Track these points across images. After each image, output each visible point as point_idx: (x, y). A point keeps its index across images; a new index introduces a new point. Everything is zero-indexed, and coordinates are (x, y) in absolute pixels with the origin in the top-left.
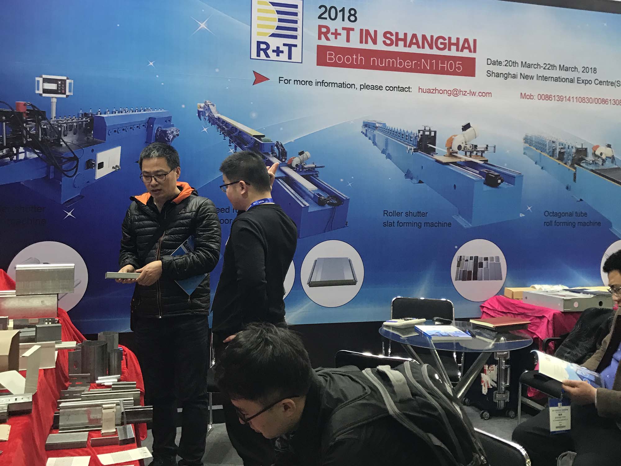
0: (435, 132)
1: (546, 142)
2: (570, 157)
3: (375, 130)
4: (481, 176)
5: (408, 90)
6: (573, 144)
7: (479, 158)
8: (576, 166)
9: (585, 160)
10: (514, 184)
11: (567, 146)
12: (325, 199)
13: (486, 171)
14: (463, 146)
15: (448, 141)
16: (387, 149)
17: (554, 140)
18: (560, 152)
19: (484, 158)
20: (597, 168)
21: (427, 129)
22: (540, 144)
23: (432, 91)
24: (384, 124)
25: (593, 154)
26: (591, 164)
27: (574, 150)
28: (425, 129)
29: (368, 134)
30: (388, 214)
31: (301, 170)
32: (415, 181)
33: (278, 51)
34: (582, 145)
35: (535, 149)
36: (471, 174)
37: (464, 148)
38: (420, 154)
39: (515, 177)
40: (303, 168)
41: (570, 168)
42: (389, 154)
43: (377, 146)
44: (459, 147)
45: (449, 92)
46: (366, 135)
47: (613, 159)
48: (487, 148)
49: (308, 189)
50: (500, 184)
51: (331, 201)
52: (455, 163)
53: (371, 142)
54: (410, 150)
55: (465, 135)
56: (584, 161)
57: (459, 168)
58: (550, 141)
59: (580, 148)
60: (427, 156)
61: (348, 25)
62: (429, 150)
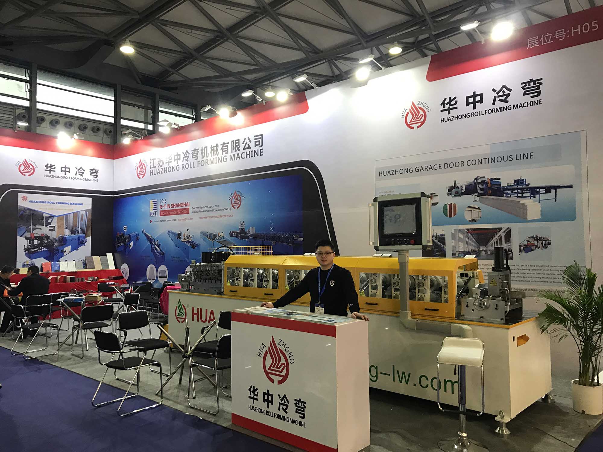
2: (212, 238)
4: (191, 245)
9: (216, 238)
20: (219, 241)
25: (218, 236)
27: (213, 235)
33: (154, 214)
34: (215, 233)
36: (189, 245)
39: (198, 245)
41: (212, 241)
47: (224, 237)
48: (192, 236)
50: (195, 247)
52: (185, 241)
58: (207, 232)
61: (165, 204)
62: (180, 238)
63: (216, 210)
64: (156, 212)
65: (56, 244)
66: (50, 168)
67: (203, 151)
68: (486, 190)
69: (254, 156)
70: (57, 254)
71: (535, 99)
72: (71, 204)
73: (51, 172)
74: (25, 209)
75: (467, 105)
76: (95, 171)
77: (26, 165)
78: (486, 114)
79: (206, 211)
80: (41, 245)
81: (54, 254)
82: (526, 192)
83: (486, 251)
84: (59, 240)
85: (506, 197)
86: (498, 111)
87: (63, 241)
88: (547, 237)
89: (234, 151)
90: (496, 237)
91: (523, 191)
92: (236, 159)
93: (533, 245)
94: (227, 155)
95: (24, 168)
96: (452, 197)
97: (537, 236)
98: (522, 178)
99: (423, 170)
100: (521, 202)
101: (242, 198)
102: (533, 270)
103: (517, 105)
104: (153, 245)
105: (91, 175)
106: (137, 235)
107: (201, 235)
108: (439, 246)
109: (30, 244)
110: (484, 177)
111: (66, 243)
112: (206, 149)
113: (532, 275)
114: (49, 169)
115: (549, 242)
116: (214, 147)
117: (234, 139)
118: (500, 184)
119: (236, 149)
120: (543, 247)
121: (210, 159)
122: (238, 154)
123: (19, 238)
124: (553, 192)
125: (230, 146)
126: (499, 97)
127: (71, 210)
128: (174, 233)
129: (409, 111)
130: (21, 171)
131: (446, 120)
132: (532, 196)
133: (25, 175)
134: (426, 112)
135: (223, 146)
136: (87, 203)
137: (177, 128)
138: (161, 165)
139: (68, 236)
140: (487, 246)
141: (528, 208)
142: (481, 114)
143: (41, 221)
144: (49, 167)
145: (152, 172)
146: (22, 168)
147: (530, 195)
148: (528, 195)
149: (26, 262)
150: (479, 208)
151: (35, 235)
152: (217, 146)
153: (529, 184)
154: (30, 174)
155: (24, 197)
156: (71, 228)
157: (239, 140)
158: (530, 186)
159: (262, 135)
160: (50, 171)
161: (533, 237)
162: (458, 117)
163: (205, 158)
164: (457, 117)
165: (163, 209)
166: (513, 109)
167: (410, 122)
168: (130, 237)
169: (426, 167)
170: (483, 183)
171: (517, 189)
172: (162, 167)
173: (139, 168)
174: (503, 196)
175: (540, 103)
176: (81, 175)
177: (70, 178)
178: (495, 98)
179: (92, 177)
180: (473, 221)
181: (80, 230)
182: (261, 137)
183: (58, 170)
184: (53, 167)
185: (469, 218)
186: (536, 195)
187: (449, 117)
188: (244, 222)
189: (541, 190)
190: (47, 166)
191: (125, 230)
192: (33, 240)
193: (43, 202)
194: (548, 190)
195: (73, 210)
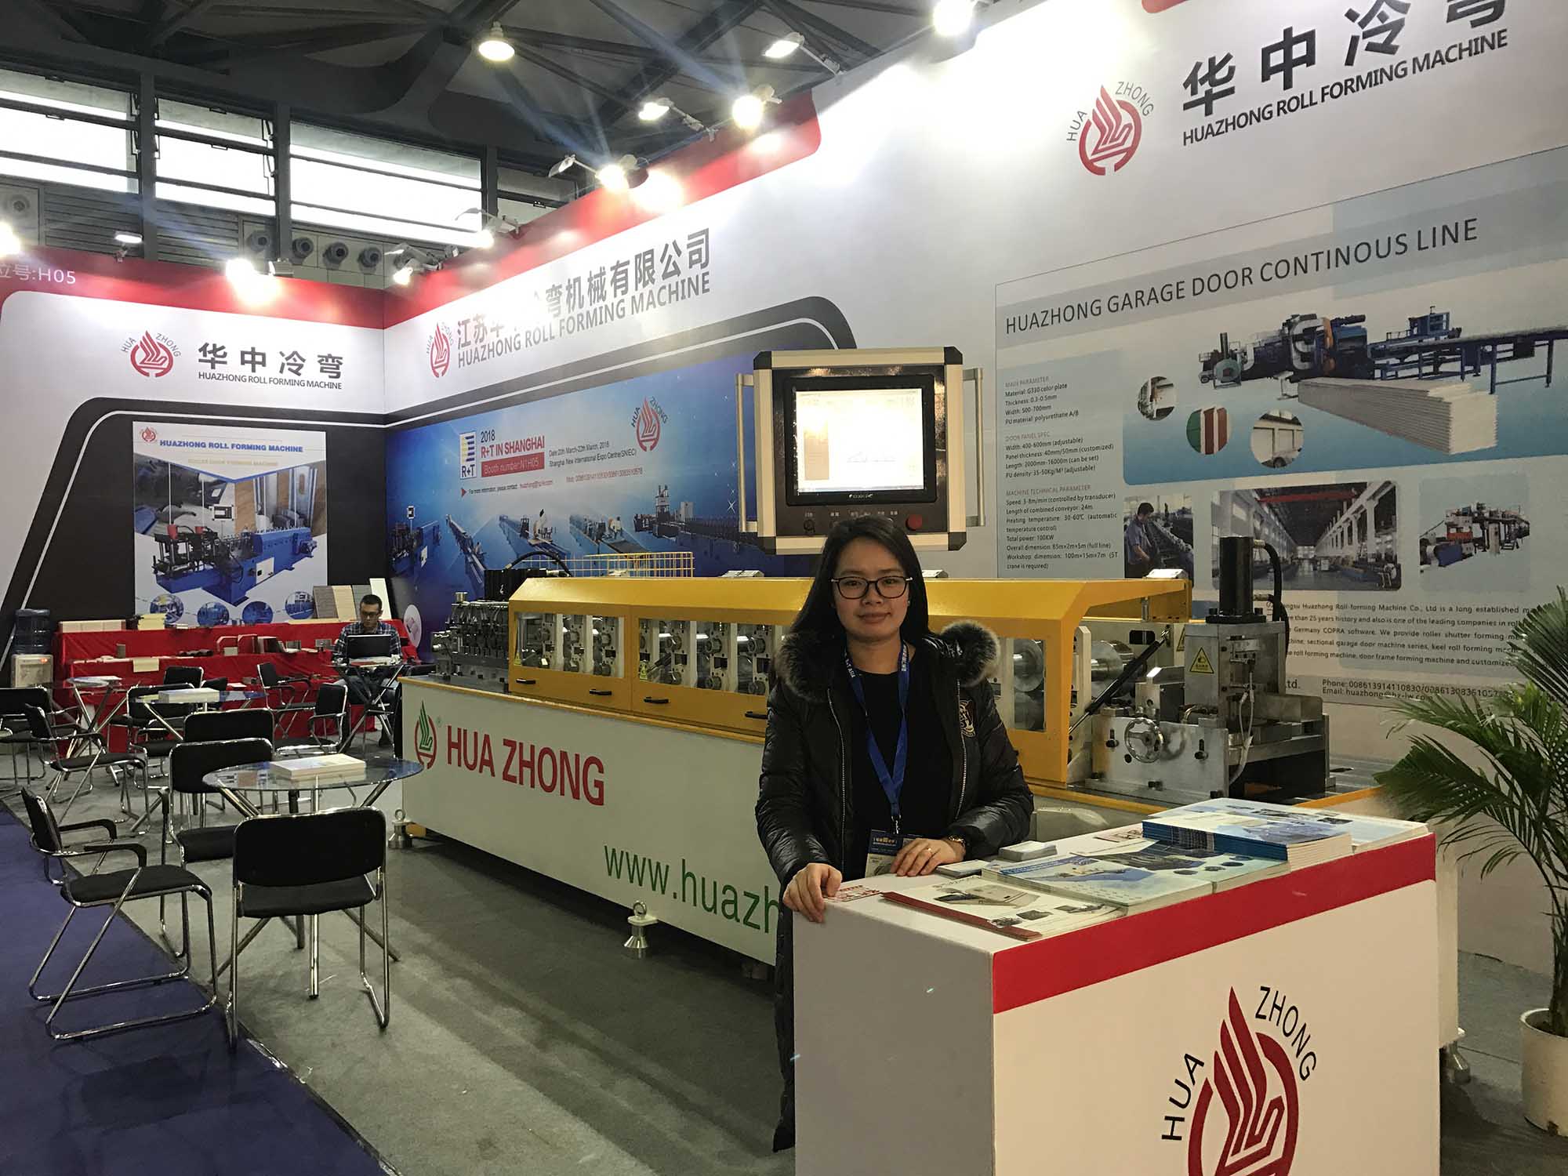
2: (596, 533)
6: (597, 520)
9: (604, 534)
17: (586, 517)
18: (589, 529)
25: (609, 528)
27: (598, 526)
33: (469, 471)
34: (602, 520)
47: (621, 530)
59: (601, 523)
61: (492, 443)
62: (526, 536)
63: (603, 457)
64: (472, 466)
65: (235, 554)
66: (212, 355)
67: (572, 291)
68: (1319, 361)
69: (689, 296)
70: (238, 580)
71: (1486, 30)
72: (271, 448)
73: (217, 365)
74: (151, 462)
75: (1265, 77)
76: (333, 361)
77: (149, 347)
78: (1323, 100)
79: (579, 460)
80: (195, 556)
81: (230, 580)
82: (1448, 357)
83: (1314, 561)
84: (243, 542)
85: (1382, 378)
86: (1364, 87)
87: (253, 545)
88: (1514, 511)
89: (640, 285)
90: (1349, 514)
91: (1439, 355)
92: (647, 309)
93: (1468, 538)
94: (624, 297)
95: (144, 355)
96: (1215, 387)
97: (1480, 507)
98: (1437, 312)
99: (1130, 303)
100: (1432, 393)
101: (661, 420)
102: (1463, 623)
103: (1427, 56)
104: (470, 554)
105: (322, 370)
106: (436, 528)
107: (571, 528)
108: (1176, 546)
109: (168, 554)
110: (1313, 317)
111: (261, 551)
112: (577, 284)
113: (1461, 641)
114: (210, 356)
115: (1520, 528)
116: (596, 276)
117: (642, 251)
118: (1364, 338)
119: (647, 278)
120: (1501, 544)
121: (588, 313)
122: (651, 292)
123: (138, 537)
124: (1541, 351)
125: (631, 268)
126: (1366, 35)
127: (269, 464)
128: (512, 524)
129: (1090, 117)
130: (138, 364)
131: (1199, 137)
132: (1468, 372)
133: (147, 374)
134: (1141, 114)
135: (616, 274)
136: (314, 447)
137: (514, 231)
138: (481, 336)
139: (265, 532)
140: (1318, 545)
141: (1454, 413)
142: (1307, 102)
143: (194, 493)
144: (210, 352)
145: (461, 357)
146: (140, 355)
147: (1462, 368)
148: (1456, 367)
149: (159, 598)
150: (1295, 421)
151: (180, 530)
152: (602, 274)
153: (1459, 330)
154: (160, 371)
155: (148, 431)
156: (272, 512)
157: (651, 252)
158: (1464, 336)
159: (706, 232)
160: (213, 363)
161: (1466, 513)
162: (1235, 123)
163: (577, 310)
164: (1233, 123)
165: (489, 458)
166: (1414, 72)
167: (1093, 154)
168: (420, 535)
169: (1140, 295)
170: (1309, 335)
171: (1419, 350)
172: (482, 344)
173: (435, 347)
174: (1372, 378)
175: (1503, 42)
176: (297, 372)
177: (267, 380)
178: (1354, 40)
179: (325, 378)
180: (1278, 464)
181: (296, 516)
182: (704, 237)
183: (233, 358)
184: (220, 353)
185: (1263, 454)
186: (1482, 367)
187: (1210, 125)
188: (666, 487)
189: (1500, 348)
190: (203, 349)
191: (410, 516)
192: (175, 544)
193: (198, 445)
194: (1523, 345)
195: (275, 464)
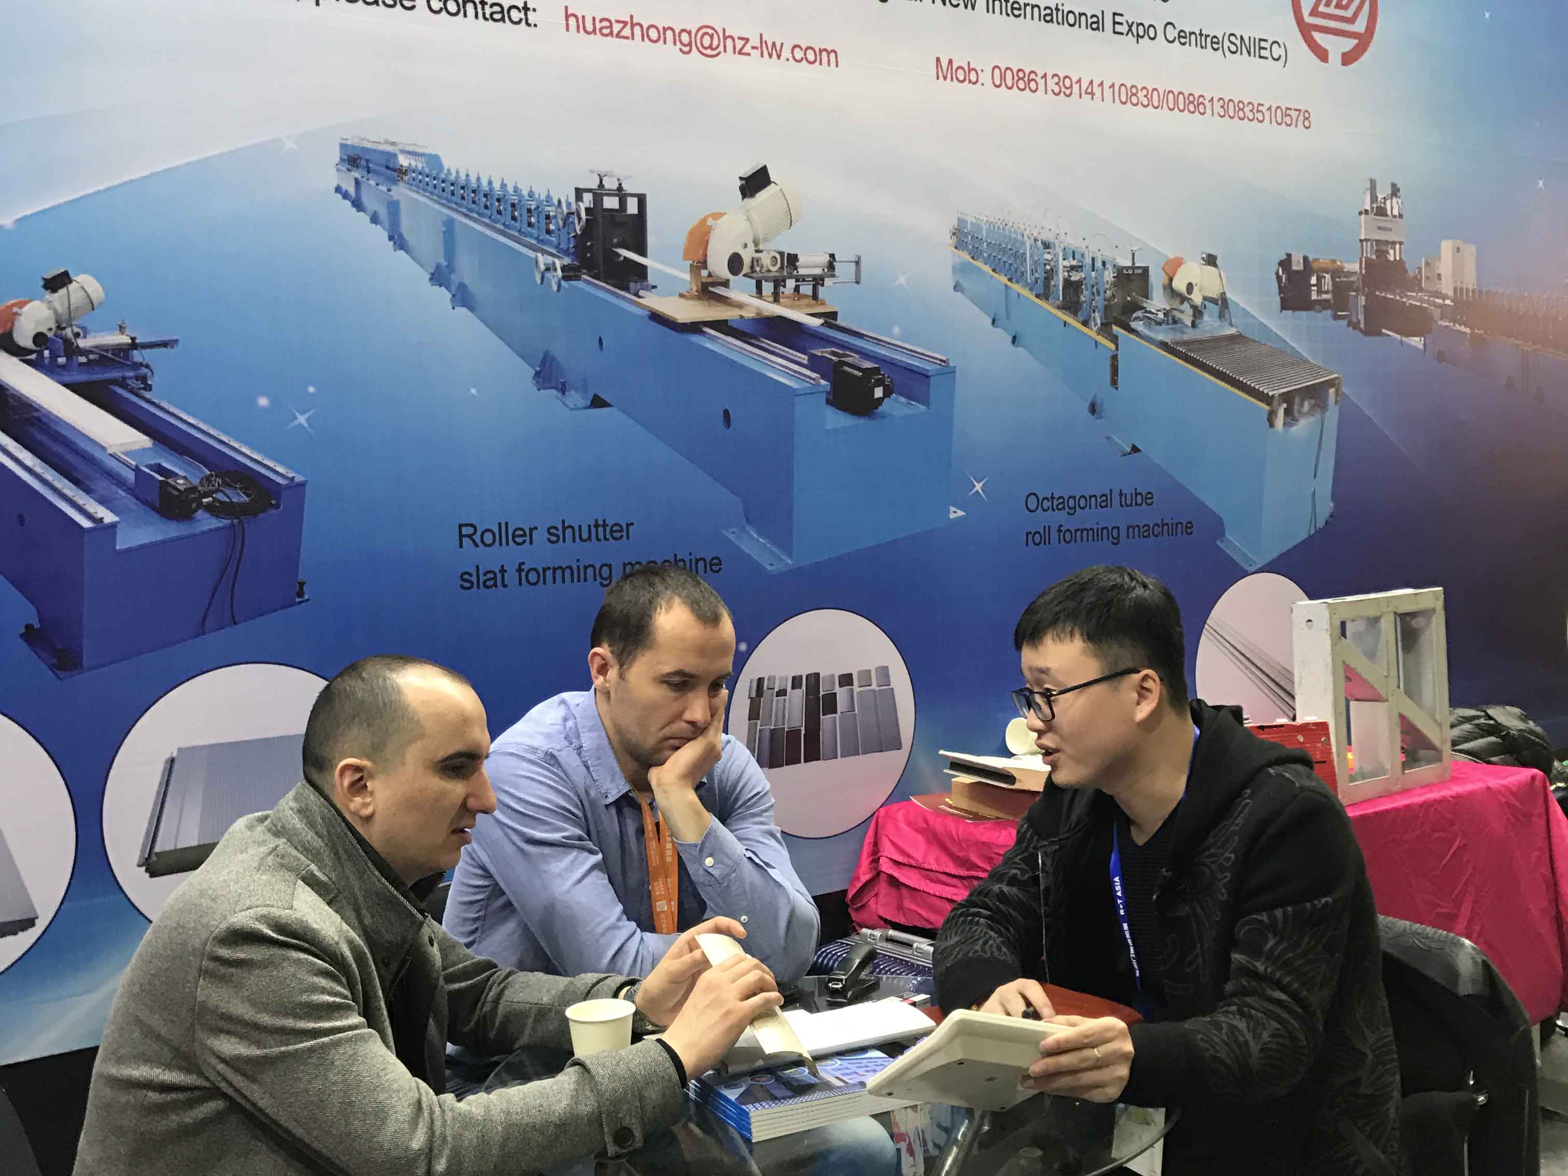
0: (642, 200)
1: (1024, 243)
2: (1099, 301)
3: (395, 182)
4: (814, 375)
5: (522, 15)
6: (1108, 253)
7: (809, 306)
8: (1116, 329)
9: (1143, 308)
10: (925, 401)
11: (1088, 261)
12: (193, 489)
13: (834, 353)
14: (747, 256)
15: (691, 233)
16: (451, 267)
17: (1046, 236)
18: (1068, 283)
19: (823, 304)
20: (1178, 337)
21: (611, 184)
22: (1004, 251)
23: (617, 28)
24: (434, 160)
25: (1165, 288)
26: (1159, 324)
27: (1109, 275)
28: (601, 185)
29: (365, 200)
30: (477, 538)
31: (62, 360)
32: (575, 398)
34: (1133, 254)
35: (987, 269)
36: (781, 367)
37: (752, 267)
38: (586, 285)
39: (928, 377)
40: (71, 350)
41: (1100, 339)
42: (462, 287)
43: (407, 252)
44: (735, 263)
45: (685, 38)
46: (357, 204)
47: (1222, 303)
48: (831, 266)
49: (103, 448)
50: (880, 400)
51: (220, 496)
52: (721, 326)
53: (380, 233)
54: (548, 269)
55: (754, 216)
56: (1139, 314)
57: (739, 343)
58: (1036, 240)
59: (1127, 268)
60: (618, 296)
188: (1395, 191)
